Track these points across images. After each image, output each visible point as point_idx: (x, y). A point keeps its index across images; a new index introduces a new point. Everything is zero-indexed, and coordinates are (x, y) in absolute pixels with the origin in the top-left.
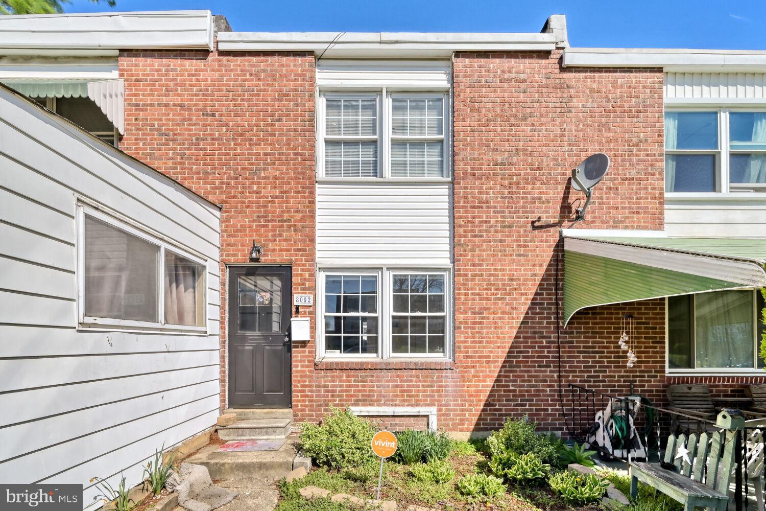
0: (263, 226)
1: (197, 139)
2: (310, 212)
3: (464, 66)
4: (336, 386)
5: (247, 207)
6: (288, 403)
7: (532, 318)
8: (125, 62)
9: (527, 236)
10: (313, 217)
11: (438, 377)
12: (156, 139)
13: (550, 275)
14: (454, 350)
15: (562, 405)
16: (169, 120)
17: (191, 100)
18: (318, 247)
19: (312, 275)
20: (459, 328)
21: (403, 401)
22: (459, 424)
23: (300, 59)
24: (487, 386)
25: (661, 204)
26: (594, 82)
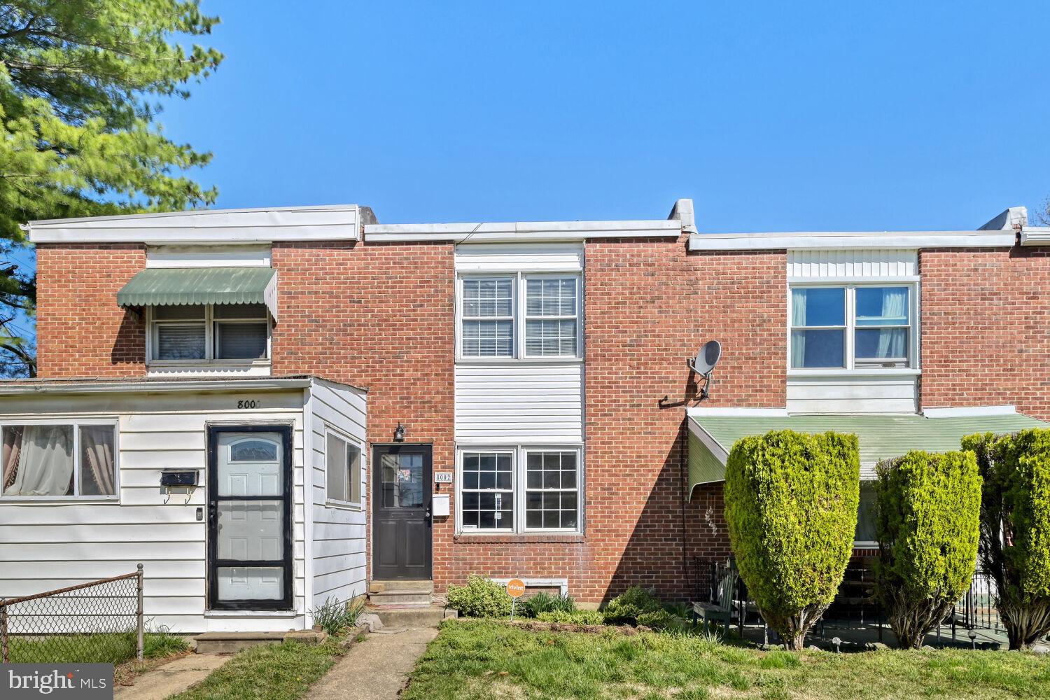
0: (406, 407)
1: (345, 325)
2: (450, 393)
3: (595, 251)
4: (474, 559)
5: (391, 389)
6: (427, 575)
7: (658, 494)
8: (278, 252)
9: (654, 415)
10: (452, 398)
11: (570, 550)
12: (306, 326)
13: (676, 452)
14: (584, 525)
15: (687, 577)
16: (318, 307)
17: (339, 288)
18: (456, 426)
19: (452, 454)
20: (590, 503)
21: (537, 573)
22: (588, 595)
23: (440, 246)
24: (616, 559)
25: (783, 382)
26: (720, 264)
